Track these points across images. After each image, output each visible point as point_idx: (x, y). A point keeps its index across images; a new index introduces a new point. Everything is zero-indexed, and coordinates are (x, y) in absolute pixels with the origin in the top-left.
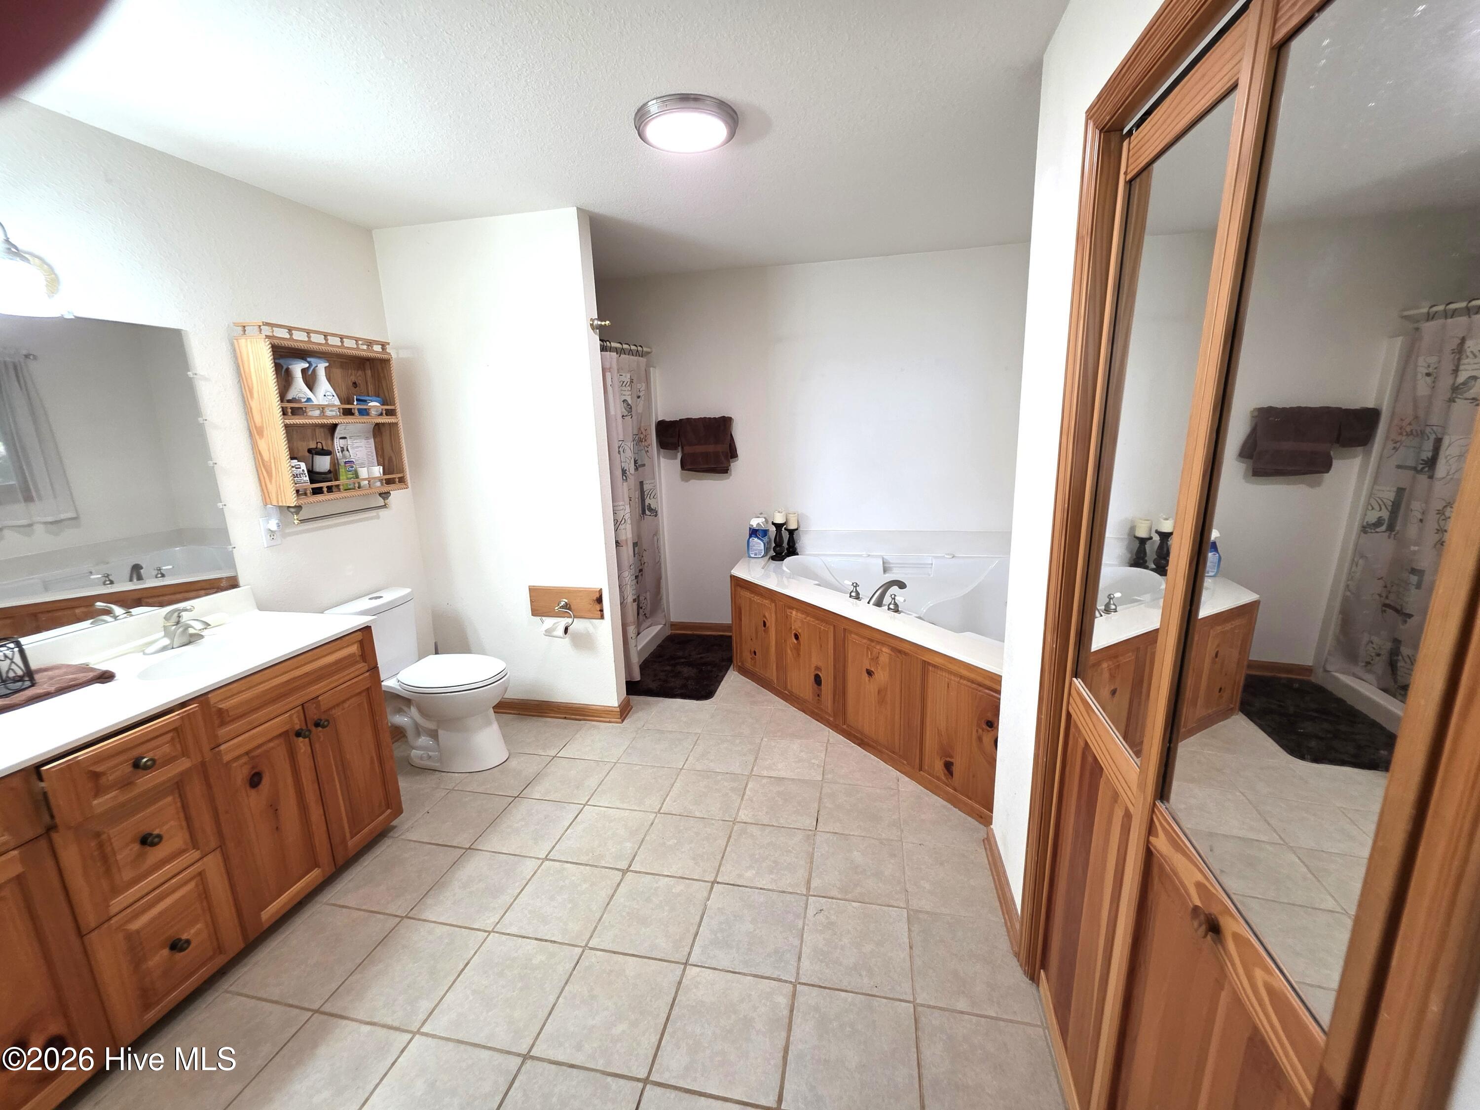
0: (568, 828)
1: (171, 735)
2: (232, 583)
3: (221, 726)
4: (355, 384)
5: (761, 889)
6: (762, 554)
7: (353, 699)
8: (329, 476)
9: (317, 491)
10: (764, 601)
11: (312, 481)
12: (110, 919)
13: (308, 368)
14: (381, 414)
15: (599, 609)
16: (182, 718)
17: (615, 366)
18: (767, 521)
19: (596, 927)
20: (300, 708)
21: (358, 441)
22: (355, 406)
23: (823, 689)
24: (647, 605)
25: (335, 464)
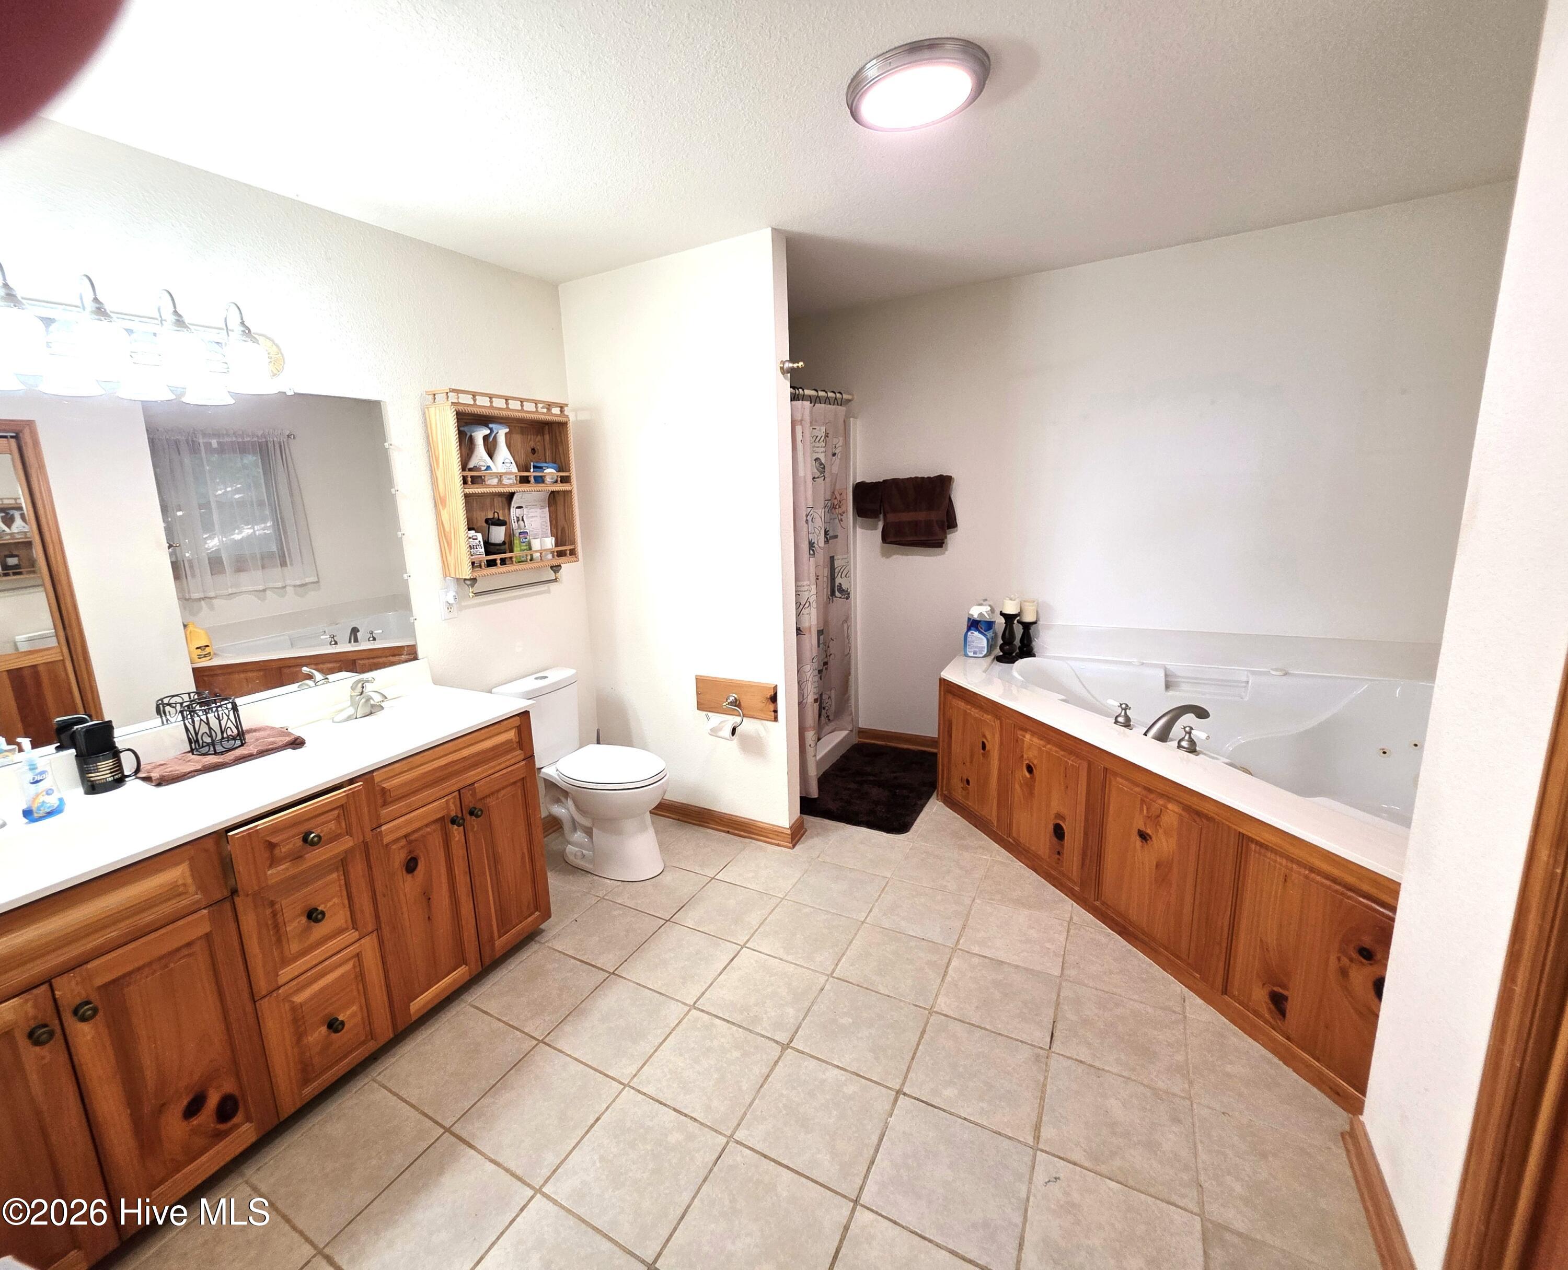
0: (721, 973)
1: (336, 812)
2: (411, 654)
3: (383, 806)
4: (533, 451)
5: (965, 1119)
6: (985, 653)
7: (509, 788)
8: (503, 547)
9: (491, 564)
10: (985, 715)
11: (488, 553)
12: (279, 988)
13: (489, 435)
14: (556, 482)
15: (772, 709)
16: (347, 795)
17: (807, 418)
18: (992, 611)
19: (745, 1114)
20: (457, 793)
21: (533, 510)
22: (532, 473)
23: (1065, 845)
24: (831, 705)
25: (510, 535)
